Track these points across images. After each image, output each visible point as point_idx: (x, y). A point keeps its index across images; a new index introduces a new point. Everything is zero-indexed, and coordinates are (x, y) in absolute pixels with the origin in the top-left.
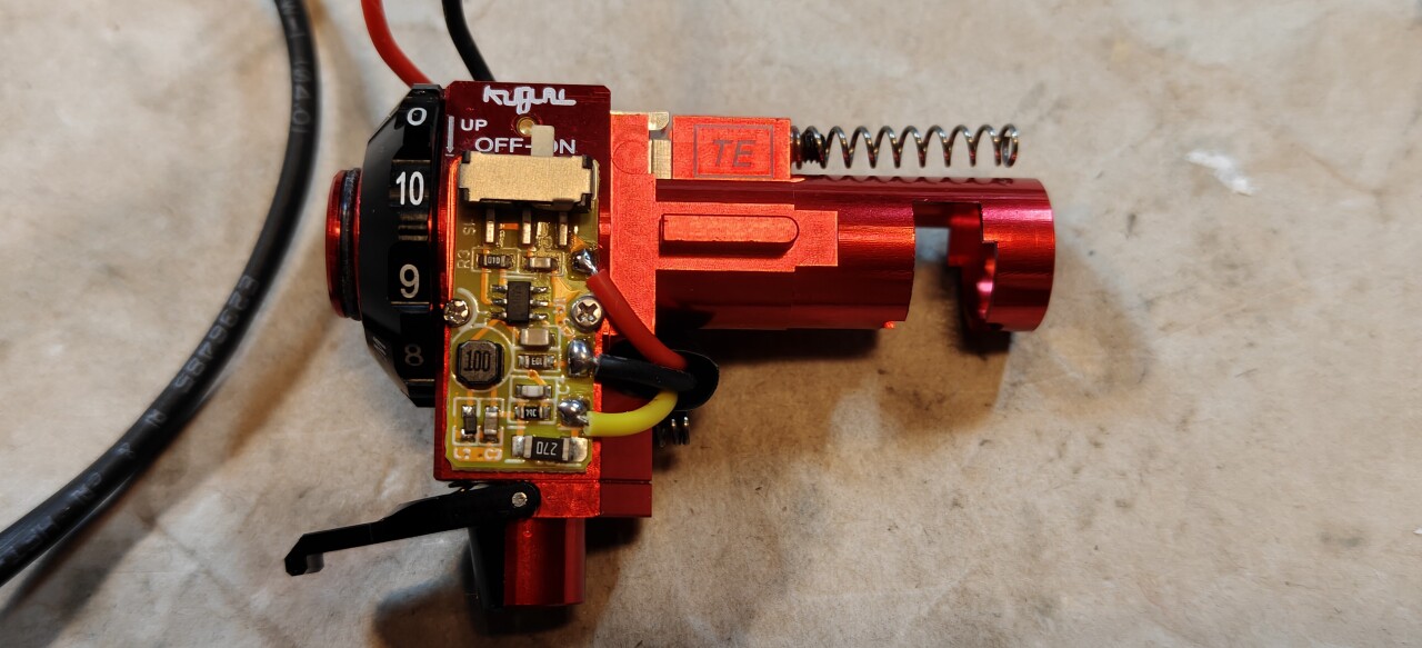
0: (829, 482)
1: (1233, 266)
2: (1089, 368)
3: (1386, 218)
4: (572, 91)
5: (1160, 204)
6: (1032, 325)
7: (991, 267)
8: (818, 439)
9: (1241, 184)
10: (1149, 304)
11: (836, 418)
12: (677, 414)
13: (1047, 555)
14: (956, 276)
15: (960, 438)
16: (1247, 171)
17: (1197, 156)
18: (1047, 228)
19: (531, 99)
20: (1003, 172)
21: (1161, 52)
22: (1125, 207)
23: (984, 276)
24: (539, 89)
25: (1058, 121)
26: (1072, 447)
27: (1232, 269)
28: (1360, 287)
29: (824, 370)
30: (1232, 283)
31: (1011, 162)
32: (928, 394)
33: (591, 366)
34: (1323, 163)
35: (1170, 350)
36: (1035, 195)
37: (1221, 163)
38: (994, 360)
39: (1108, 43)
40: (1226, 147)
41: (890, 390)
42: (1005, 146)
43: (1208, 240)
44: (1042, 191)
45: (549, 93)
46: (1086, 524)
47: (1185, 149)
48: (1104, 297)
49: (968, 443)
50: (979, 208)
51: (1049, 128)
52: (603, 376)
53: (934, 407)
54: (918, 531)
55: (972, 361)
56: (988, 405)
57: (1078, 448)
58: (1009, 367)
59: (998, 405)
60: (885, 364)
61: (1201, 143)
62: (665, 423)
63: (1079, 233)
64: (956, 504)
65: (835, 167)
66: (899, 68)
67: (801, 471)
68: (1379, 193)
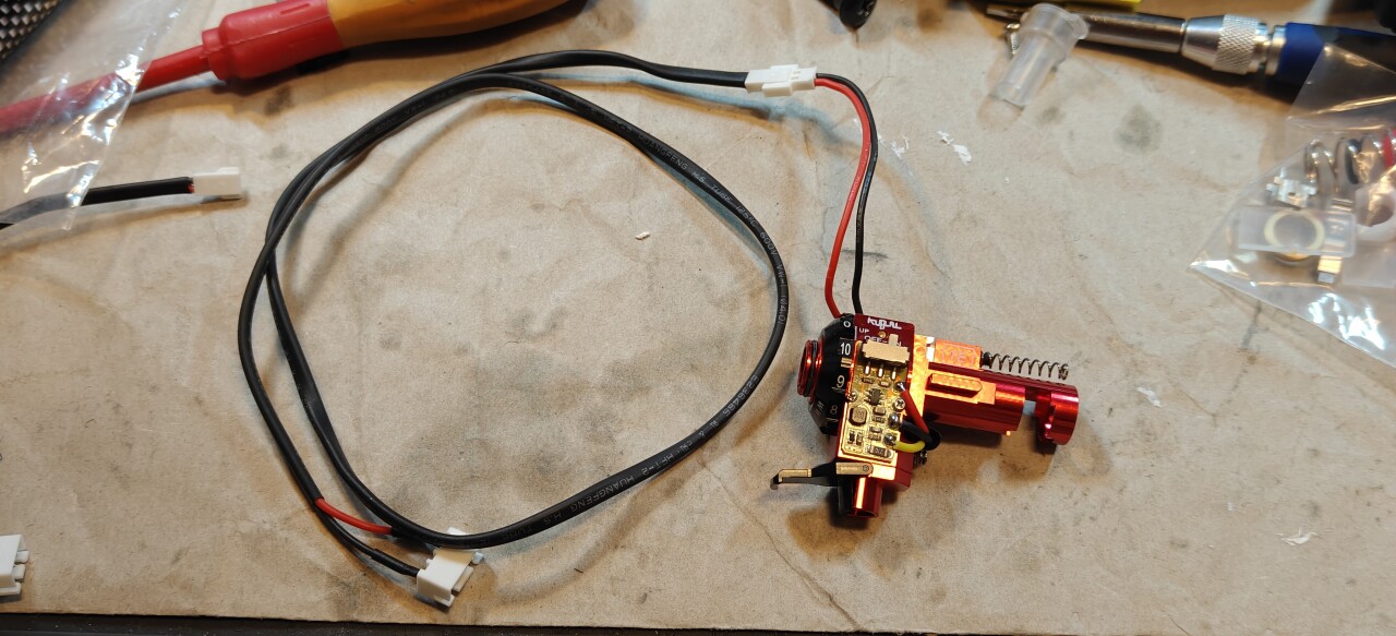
0: (975, 493)
1: (1149, 434)
2: (1086, 465)
3: (1216, 426)
4: (900, 324)
5: (1123, 406)
6: (1064, 442)
7: (1051, 419)
8: (972, 476)
9: (1157, 403)
10: (1113, 444)
11: (981, 469)
12: (924, 451)
13: (1060, 533)
14: (1037, 422)
15: (1030, 484)
16: (1160, 399)
17: (1140, 389)
18: (1076, 404)
19: (885, 325)
20: (1061, 381)
21: (1131, 346)
22: (1109, 405)
23: (1048, 422)
24: (888, 322)
25: (1085, 367)
26: (1075, 494)
27: (1149, 436)
28: (1200, 450)
29: (978, 450)
30: (1148, 441)
31: (1064, 378)
32: (1019, 466)
33: (898, 423)
34: (1192, 399)
35: (1119, 462)
36: (1073, 393)
37: (1150, 393)
38: (1048, 457)
39: (1110, 339)
40: (1153, 388)
41: (1004, 462)
42: (1063, 372)
43: (1140, 423)
44: (1075, 391)
45: (892, 324)
46: (1077, 524)
47: (1136, 386)
48: (1095, 438)
49: (1034, 486)
50: (1050, 392)
51: (1081, 370)
52: (902, 428)
53: (1021, 471)
54: (1009, 516)
55: (1039, 456)
56: (1043, 473)
57: (1077, 495)
58: (1054, 460)
59: (1048, 473)
60: (1003, 452)
61: (1142, 384)
62: (918, 453)
63: (1088, 412)
64: (1026, 508)
65: (995, 368)
66: (1022, 336)
67: (965, 487)
68: (1214, 415)
